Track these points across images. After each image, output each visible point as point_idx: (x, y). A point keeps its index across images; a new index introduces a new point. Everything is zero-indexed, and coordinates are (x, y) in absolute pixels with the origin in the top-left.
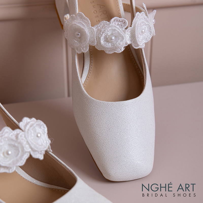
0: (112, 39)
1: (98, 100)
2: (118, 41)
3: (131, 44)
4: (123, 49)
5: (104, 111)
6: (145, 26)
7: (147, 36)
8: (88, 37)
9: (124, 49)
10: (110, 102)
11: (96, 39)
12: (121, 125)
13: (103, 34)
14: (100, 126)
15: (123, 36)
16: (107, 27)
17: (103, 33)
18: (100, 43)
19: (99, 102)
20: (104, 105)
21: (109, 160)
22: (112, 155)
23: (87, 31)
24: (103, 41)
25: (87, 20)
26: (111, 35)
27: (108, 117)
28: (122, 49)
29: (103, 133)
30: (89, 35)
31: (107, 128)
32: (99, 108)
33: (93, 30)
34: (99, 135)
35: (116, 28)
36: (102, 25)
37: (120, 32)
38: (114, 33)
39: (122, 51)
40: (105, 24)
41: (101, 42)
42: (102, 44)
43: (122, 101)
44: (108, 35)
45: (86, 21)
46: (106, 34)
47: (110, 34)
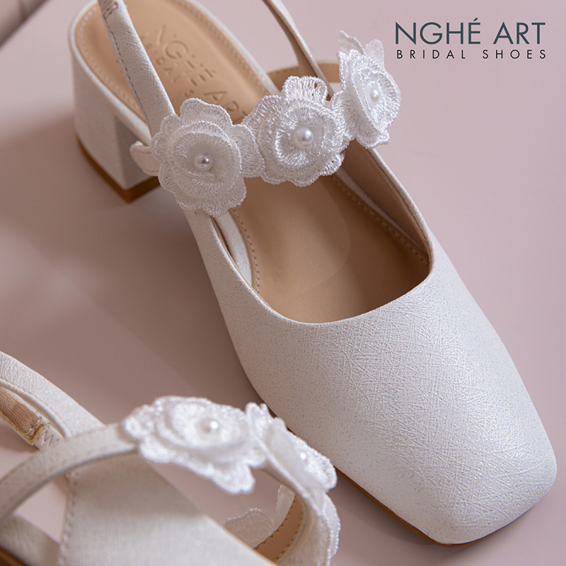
0: (304, 139)
1: (326, 324)
2: (323, 139)
3: (355, 139)
4: (340, 159)
5: (356, 347)
6: (374, 82)
7: (387, 107)
8: (238, 154)
9: (343, 158)
10: (362, 315)
11: (261, 153)
12: (423, 367)
13: (277, 133)
14: (363, 395)
15: (332, 119)
16: (280, 109)
17: (274, 131)
18: (275, 161)
19: (333, 326)
20: (349, 328)
21: (431, 481)
22: (435, 465)
23: (227, 139)
24: (280, 154)
25: (219, 113)
26: (297, 128)
27: (375, 357)
28: (336, 159)
29: (381, 409)
30: (237, 148)
31: (387, 389)
32: (340, 343)
33: (245, 130)
34: (372, 420)
35: (305, 104)
36: (264, 109)
37: (318, 110)
38: (306, 121)
39: (340, 164)
40: (271, 104)
41: (277, 158)
42: (281, 160)
43: (395, 301)
44: (290, 131)
45: (216, 117)
46: (282, 129)
47: (294, 125)
